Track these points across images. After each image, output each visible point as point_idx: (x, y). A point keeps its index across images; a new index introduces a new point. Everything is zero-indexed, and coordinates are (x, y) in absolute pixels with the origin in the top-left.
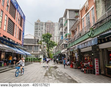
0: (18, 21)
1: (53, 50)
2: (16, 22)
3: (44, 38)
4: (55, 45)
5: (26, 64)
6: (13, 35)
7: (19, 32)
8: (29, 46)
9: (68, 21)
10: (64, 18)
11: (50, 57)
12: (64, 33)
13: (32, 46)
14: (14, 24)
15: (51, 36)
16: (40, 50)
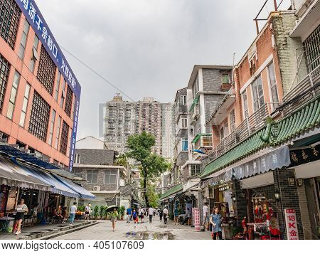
0: (60, 100)
1: (159, 183)
2: (56, 102)
3: (132, 148)
4: (166, 166)
5: (80, 225)
6: (45, 140)
7: (63, 130)
8: (89, 170)
9: (202, 98)
10: (189, 91)
11: (151, 203)
12: (189, 131)
13: (97, 170)
14: (50, 107)
15: (152, 142)
16: (122, 183)
